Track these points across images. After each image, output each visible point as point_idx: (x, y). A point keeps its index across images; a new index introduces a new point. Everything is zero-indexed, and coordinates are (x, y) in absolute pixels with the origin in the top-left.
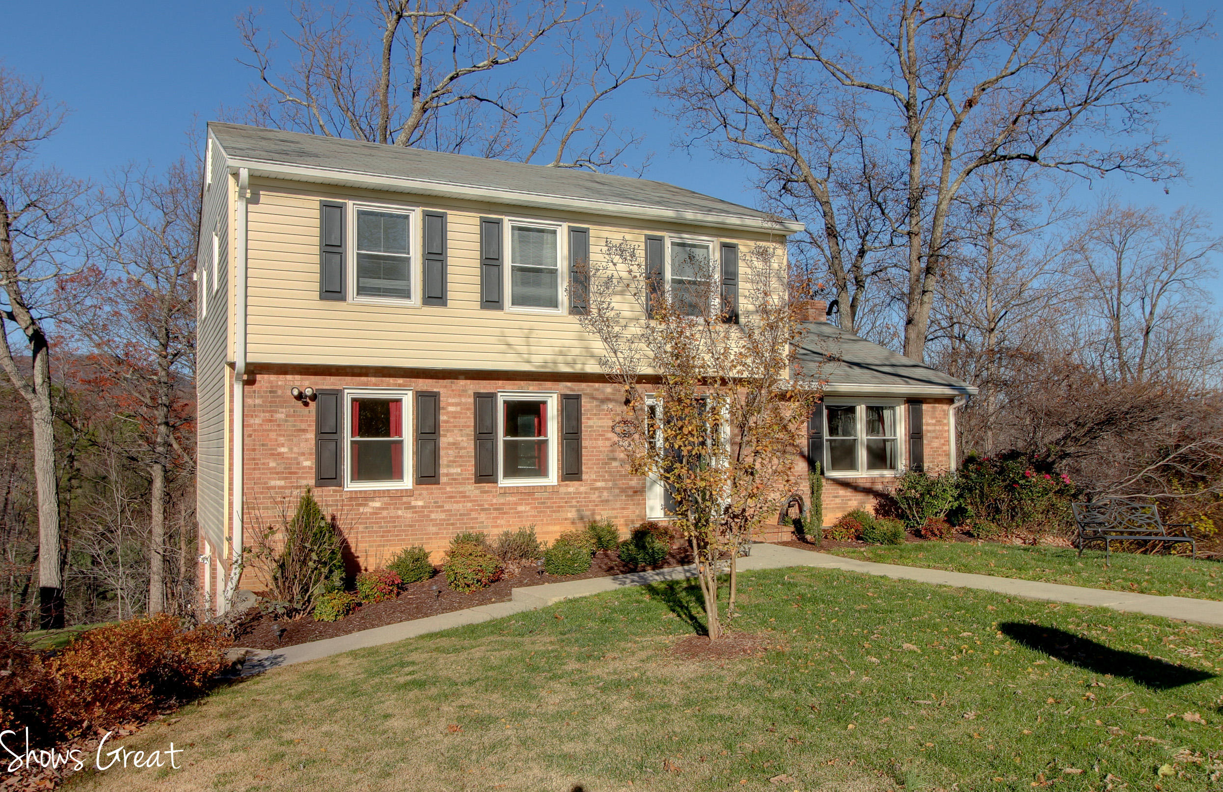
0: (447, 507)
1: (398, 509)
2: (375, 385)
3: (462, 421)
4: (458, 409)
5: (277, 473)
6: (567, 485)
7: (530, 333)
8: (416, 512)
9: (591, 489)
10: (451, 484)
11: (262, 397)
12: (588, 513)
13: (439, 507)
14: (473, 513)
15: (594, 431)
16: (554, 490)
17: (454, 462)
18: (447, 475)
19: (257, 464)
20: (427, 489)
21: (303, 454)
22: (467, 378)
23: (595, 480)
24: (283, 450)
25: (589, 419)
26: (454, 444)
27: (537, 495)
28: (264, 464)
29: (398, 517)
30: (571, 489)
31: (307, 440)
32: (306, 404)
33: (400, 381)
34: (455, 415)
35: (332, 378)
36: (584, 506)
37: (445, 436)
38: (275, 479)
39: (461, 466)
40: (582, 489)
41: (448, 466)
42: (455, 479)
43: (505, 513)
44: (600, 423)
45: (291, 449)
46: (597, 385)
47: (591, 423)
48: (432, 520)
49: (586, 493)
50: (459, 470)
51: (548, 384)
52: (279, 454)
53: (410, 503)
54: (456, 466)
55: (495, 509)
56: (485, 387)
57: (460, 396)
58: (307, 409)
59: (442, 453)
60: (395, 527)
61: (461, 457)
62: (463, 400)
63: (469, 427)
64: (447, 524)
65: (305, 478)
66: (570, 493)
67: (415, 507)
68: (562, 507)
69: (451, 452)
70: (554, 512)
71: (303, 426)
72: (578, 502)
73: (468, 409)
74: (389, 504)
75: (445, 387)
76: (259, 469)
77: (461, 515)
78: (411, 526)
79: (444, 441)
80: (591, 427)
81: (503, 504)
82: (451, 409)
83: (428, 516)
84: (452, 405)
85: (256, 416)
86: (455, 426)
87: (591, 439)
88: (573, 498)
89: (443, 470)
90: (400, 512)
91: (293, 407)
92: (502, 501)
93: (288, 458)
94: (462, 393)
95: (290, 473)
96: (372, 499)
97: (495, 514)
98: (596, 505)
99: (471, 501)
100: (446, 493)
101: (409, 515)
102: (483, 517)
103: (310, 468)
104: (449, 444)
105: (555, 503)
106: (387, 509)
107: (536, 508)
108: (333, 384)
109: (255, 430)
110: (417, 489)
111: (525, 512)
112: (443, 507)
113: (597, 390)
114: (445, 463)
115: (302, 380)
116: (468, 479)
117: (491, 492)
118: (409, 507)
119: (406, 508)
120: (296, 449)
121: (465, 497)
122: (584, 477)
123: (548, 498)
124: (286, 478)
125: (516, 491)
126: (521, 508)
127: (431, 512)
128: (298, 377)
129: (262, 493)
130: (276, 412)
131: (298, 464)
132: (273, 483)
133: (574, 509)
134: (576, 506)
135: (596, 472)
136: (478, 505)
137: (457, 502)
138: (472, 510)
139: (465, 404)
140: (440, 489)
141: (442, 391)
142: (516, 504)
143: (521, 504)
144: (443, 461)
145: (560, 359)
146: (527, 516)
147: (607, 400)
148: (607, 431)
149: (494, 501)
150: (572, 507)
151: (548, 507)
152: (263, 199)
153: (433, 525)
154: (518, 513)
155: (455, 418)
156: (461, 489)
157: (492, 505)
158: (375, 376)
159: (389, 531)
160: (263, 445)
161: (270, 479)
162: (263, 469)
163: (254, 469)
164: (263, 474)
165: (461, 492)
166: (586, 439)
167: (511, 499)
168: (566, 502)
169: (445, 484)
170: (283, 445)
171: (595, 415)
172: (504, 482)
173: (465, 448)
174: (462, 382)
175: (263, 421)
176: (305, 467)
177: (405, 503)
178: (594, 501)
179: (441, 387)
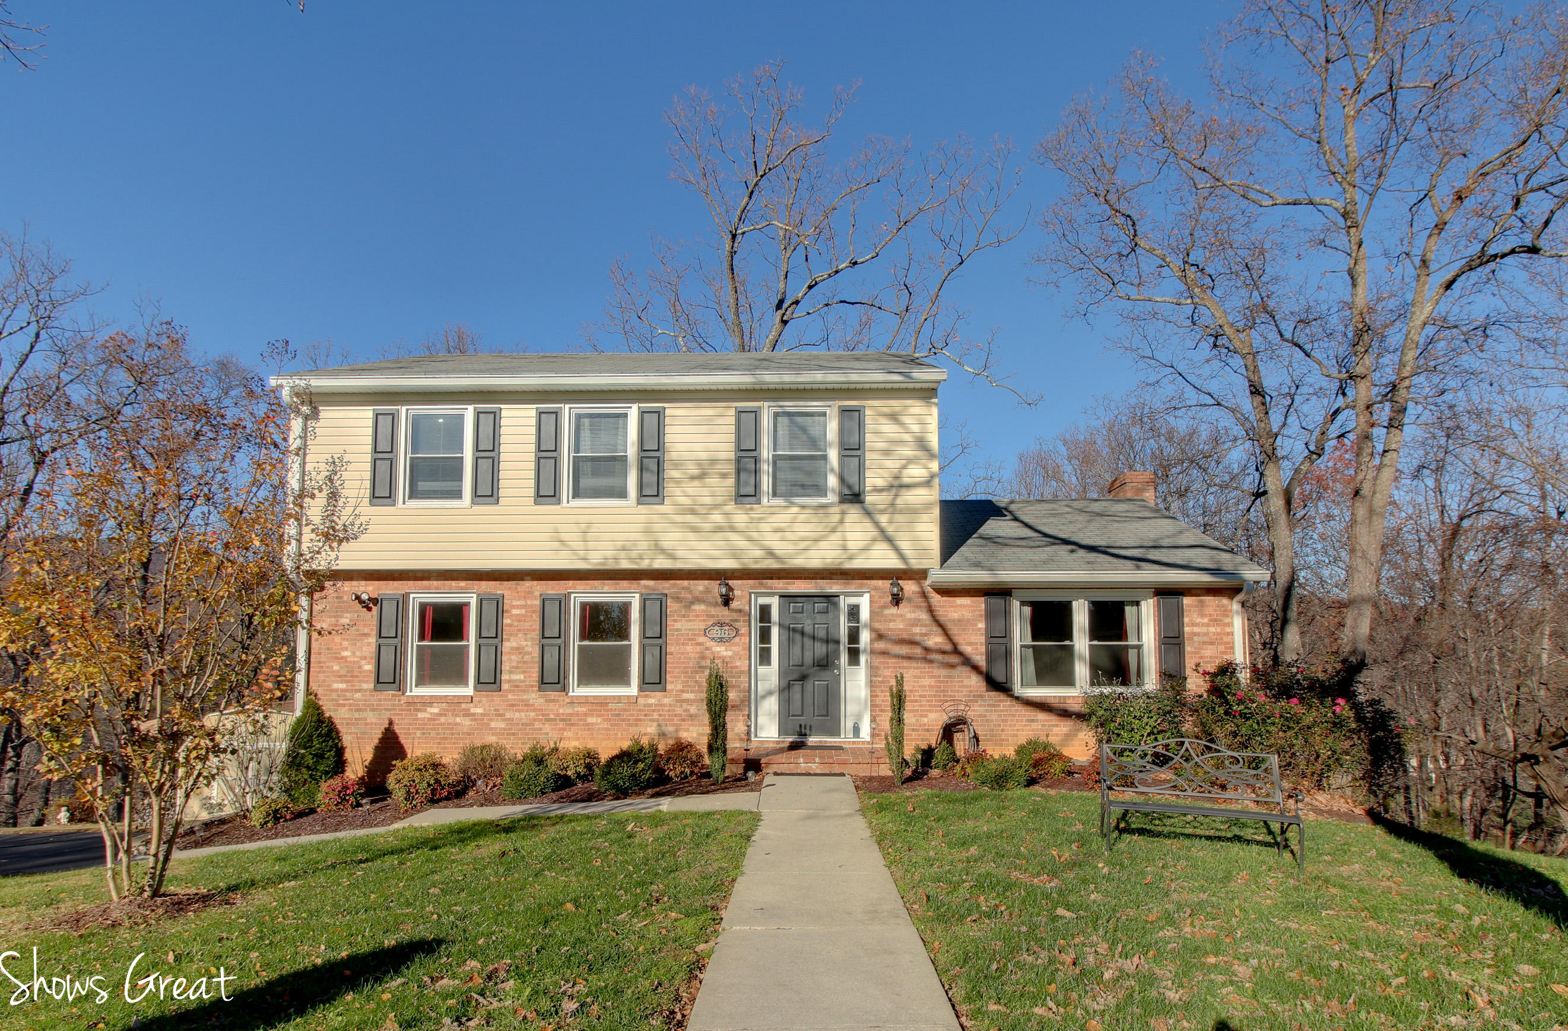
0: (508, 715)
1: (456, 716)
2: (437, 588)
3: (527, 625)
4: (523, 611)
5: (340, 676)
6: (647, 696)
7: (588, 527)
8: (475, 720)
9: (677, 701)
10: (514, 691)
11: (331, 602)
12: (671, 729)
13: (500, 715)
14: (536, 723)
15: (683, 635)
16: (633, 701)
17: (518, 667)
18: (509, 681)
19: (324, 667)
20: (487, 696)
21: (365, 658)
22: (533, 579)
23: (683, 691)
24: (346, 654)
25: (676, 621)
26: (518, 648)
27: (610, 706)
28: (329, 667)
29: (456, 724)
30: (652, 701)
31: (369, 644)
32: (369, 609)
33: (463, 584)
34: (519, 619)
35: (396, 583)
36: (668, 720)
37: (509, 640)
38: (337, 682)
39: (524, 672)
40: (666, 701)
41: (511, 672)
42: (517, 686)
43: (572, 725)
44: (690, 625)
45: (354, 653)
46: (686, 583)
47: (678, 625)
48: (491, 729)
49: (670, 705)
50: (522, 677)
51: (624, 583)
52: (343, 658)
53: (469, 710)
54: (520, 673)
55: (561, 720)
56: (553, 588)
57: (525, 598)
58: (370, 614)
59: (504, 658)
60: (453, 734)
61: (525, 662)
62: (529, 602)
63: (534, 630)
64: (508, 734)
65: (366, 682)
66: (651, 705)
67: (474, 714)
68: (640, 720)
69: (513, 657)
70: (631, 725)
71: (366, 630)
72: (660, 715)
73: (534, 612)
74: (448, 710)
75: (510, 589)
76: (324, 672)
77: (523, 724)
78: (469, 734)
79: (507, 645)
80: (678, 630)
81: (571, 715)
82: (515, 612)
83: (489, 725)
84: (518, 607)
85: (324, 621)
86: (519, 630)
87: (678, 644)
88: (654, 711)
89: (505, 677)
90: (458, 720)
91: (357, 612)
92: (570, 711)
93: (350, 662)
94: (529, 594)
95: (352, 676)
96: (431, 704)
97: (561, 725)
98: (683, 720)
99: (534, 711)
100: (507, 701)
101: (467, 722)
102: (547, 727)
103: (370, 671)
104: (512, 648)
105: (633, 715)
106: (445, 715)
107: (610, 720)
108: (396, 589)
109: (323, 635)
110: (476, 696)
111: (596, 724)
112: (503, 715)
113: (683, 588)
114: (507, 668)
115: (366, 585)
116: (532, 686)
117: (558, 701)
118: (467, 714)
119: (464, 715)
120: (358, 653)
121: (526, 705)
122: (669, 687)
123: (624, 710)
124: (347, 682)
125: (586, 701)
126: (591, 720)
127: (491, 720)
128: (363, 583)
129: (325, 695)
130: (342, 617)
131: (360, 667)
132: (335, 686)
133: (655, 724)
134: (658, 720)
135: (683, 682)
136: (543, 715)
137: (520, 711)
138: (535, 720)
139: (532, 606)
140: (501, 696)
141: (507, 593)
142: (586, 715)
143: (592, 715)
144: (506, 667)
145: (623, 554)
146: (599, 729)
147: (697, 600)
148: (698, 635)
149: (561, 711)
150: (653, 720)
151: (624, 720)
152: (322, 415)
153: (493, 734)
154: (588, 725)
155: (519, 621)
156: (525, 697)
157: (558, 715)
158: (437, 580)
159: (446, 738)
160: (328, 649)
161: (333, 681)
162: (328, 672)
163: (319, 672)
164: (326, 677)
165: (523, 700)
166: (672, 644)
167: (580, 709)
168: (646, 715)
169: (506, 691)
170: (346, 649)
171: (684, 616)
172: (578, 691)
173: (529, 653)
174: (528, 584)
175: (331, 625)
176: (365, 671)
177: (464, 710)
178: (681, 715)
179: (505, 589)
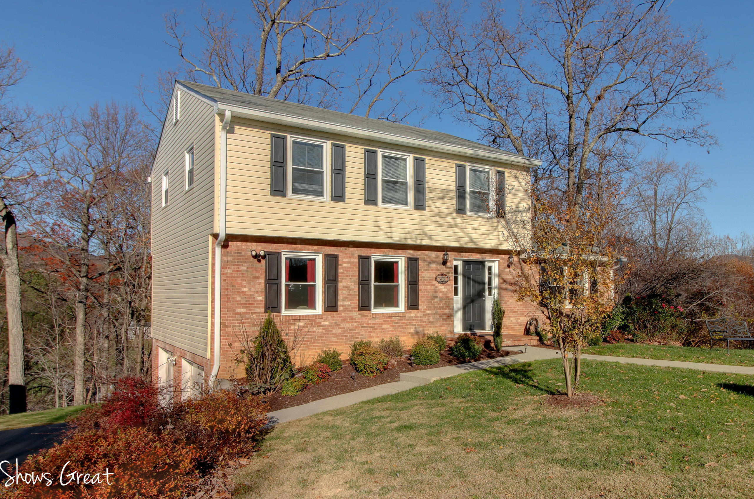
0: (342, 326)
1: (314, 327)
2: (300, 249)
3: (351, 273)
4: (349, 265)
5: (241, 304)
6: (410, 312)
7: (392, 220)
8: (324, 329)
9: (424, 315)
10: (345, 311)
11: (232, 256)
12: (421, 329)
13: (338, 325)
14: (357, 329)
15: (426, 280)
16: (403, 315)
17: (346, 298)
18: (342, 306)
19: (229, 298)
20: (331, 314)
21: (257, 292)
22: (354, 247)
23: (426, 309)
24: (245, 289)
25: (423, 272)
26: (346, 287)
27: (393, 318)
28: (233, 298)
29: (314, 332)
30: (412, 315)
31: (259, 284)
32: (259, 261)
33: (315, 247)
34: (347, 269)
35: (275, 245)
36: (420, 325)
37: (341, 282)
38: (240, 308)
39: (350, 300)
40: (419, 315)
41: (343, 300)
42: (347, 309)
43: (375, 329)
44: (428, 275)
45: (250, 289)
46: (427, 252)
47: (424, 275)
48: (333, 334)
49: (421, 317)
50: (349, 303)
51: (400, 251)
52: (243, 292)
53: (320, 323)
54: (348, 301)
55: (370, 327)
56: (364, 252)
57: (350, 257)
58: (259, 264)
59: (340, 292)
60: (312, 338)
61: (350, 295)
62: (352, 260)
63: (355, 276)
64: (342, 336)
65: (259, 307)
66: (411, 317)
67: (323, 326)
68: (407, 325)
69: (344, 292)
70: (403, 328)
71: (258, 275)
72: (416, 322)
73: (355, 265)
74: (309, 324)
75: (342, 252)
76: (230, 301)
77: (350, 330)
78: (321, 337)
79: (341, 285)
80: (424, 277)
81: (375, 324)
82: (345, 265)
83: (332, 331)
84: (345, 263)
85: (229, 268)
86: (347, 276)
87: (424, 285)
88: (413, 320)
89: (340, 303)
90: (315, 329)
91: (251, 262)
92: (374, 322)
93: (248, 295)
94: (351, 256)
95: (249, 304)
96: (299, 320)
97: (370, 330)
98: (427, 325)
99: (356, 322)
100: (341, 317)
101: (320, 330)
102: (363, 331)
103: (262, 301)
104: (344, 287)
105: (404, 323)
106: (307, 327)
107: (393, 326)
108: (275, 249)
109: (228, 277)
110: (325, 315)
111: (387, 328)
112: (340, 325)
113: (426, 255)
114: (341, 298)
115: (257, 246)
116: (354, 308)
117: (368, 316)
118: (320, 326)
119: (318, 326)
120: (253, 289)
121: (352, 319)
122: (420, 307)
123: (400, 320)
124: (247, 307)
125: (382, 316)
126: (385, 326)
127: (333, 328)
128: (254, 244)
129: (232, 317)
130: (241, 265)
131: (254, 298)
132: (239, 310)
133: (414, 327)
134: (415, 325)
135: (426, 305)
136: (360, 324)
137: (349, 322)
138: (356, 327)
139: (353, 262)
140: (338, 314)
141: (340, 255)
142: (382, 324)
143: (385, 324)
144: (340, 297)
145: (409, 236)
146: (388, 331)
147: (432, 262)
148: (433, 280)
149: (370, 322)
150: (413, 325)
151: (400, 326)
152: (236, 131)
153: (334, 337)
154: (383, 329)
155: (347, 271)
156: (351, 315)
157: (368, 324)
158: (299, 244)
159: (308, 341)
160: (233, 286)
161: (237, 308)
162: (233, 301)
163: (227, 302)
164: (233, 304)
165: (350, 317)
166: (421, 285)
167: (379, 320)
168: (410, 323)
169: (341, 311)
170: (245, 287)
171: (426, 270)
172: (375, 311)
173: (353, 289)
174: (351, 249)
175: (233, 271)
176: (258, 301)
177: (318, 323)
178: (425, 322)
179: (339, 252)
